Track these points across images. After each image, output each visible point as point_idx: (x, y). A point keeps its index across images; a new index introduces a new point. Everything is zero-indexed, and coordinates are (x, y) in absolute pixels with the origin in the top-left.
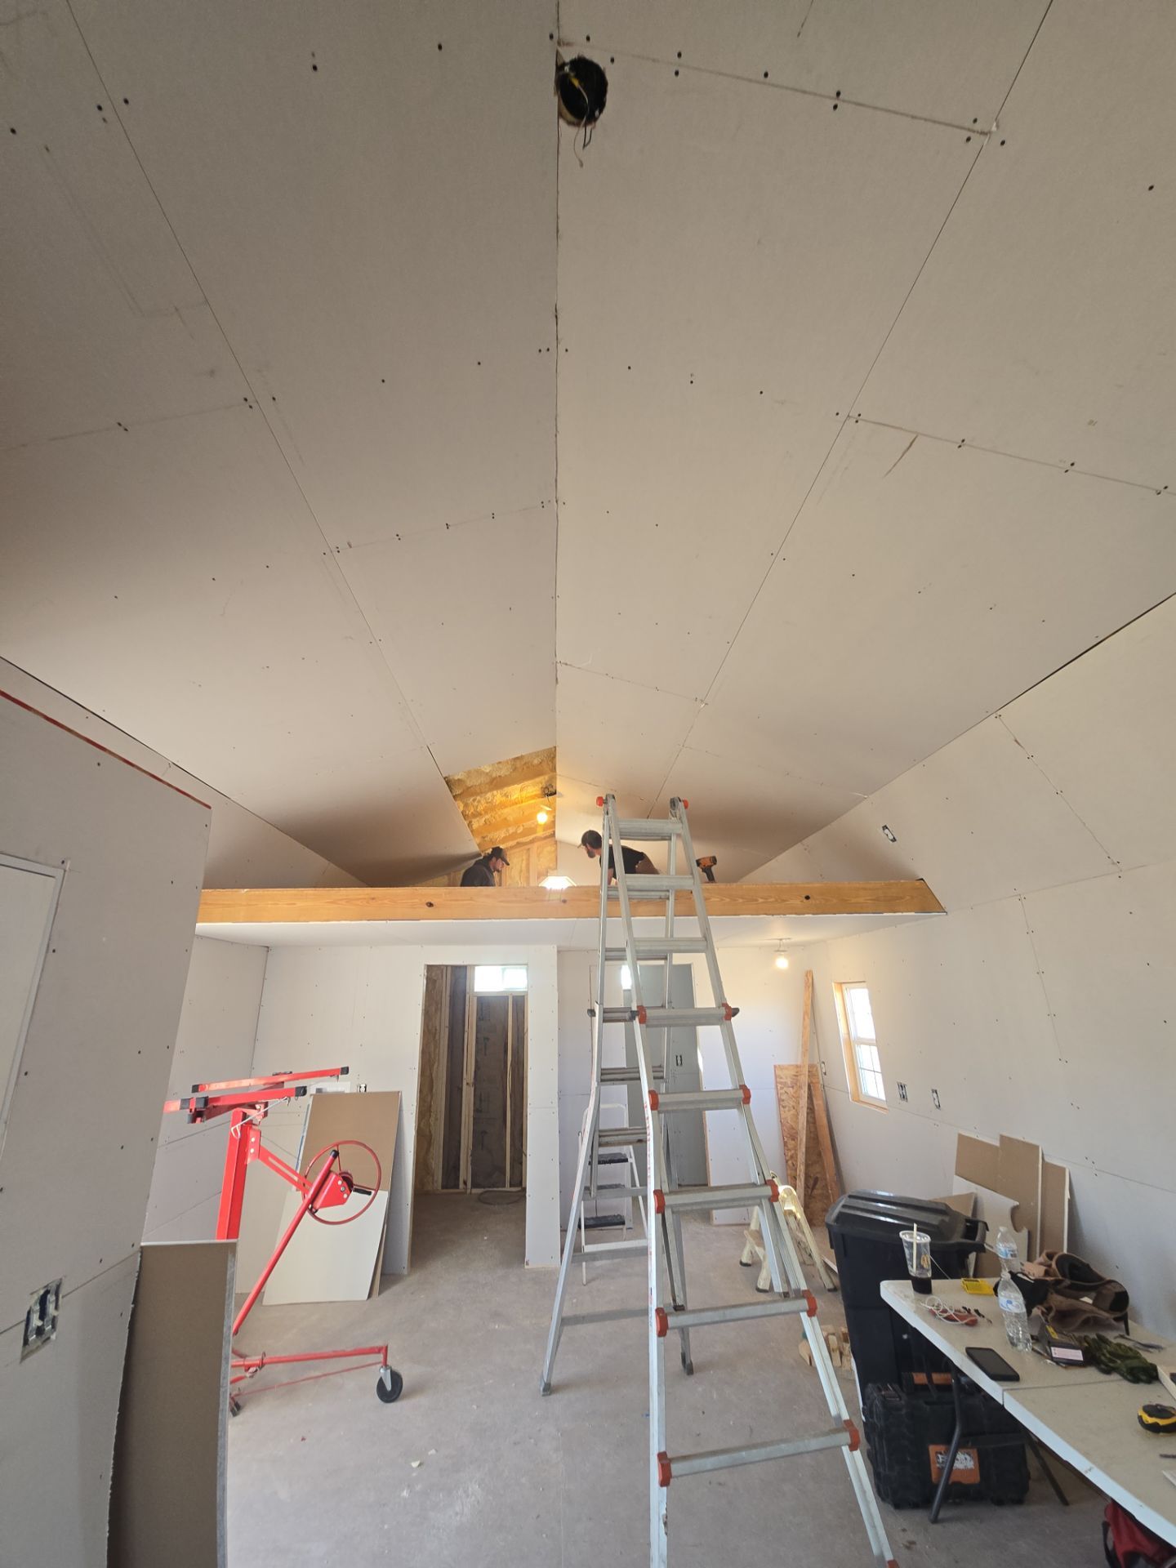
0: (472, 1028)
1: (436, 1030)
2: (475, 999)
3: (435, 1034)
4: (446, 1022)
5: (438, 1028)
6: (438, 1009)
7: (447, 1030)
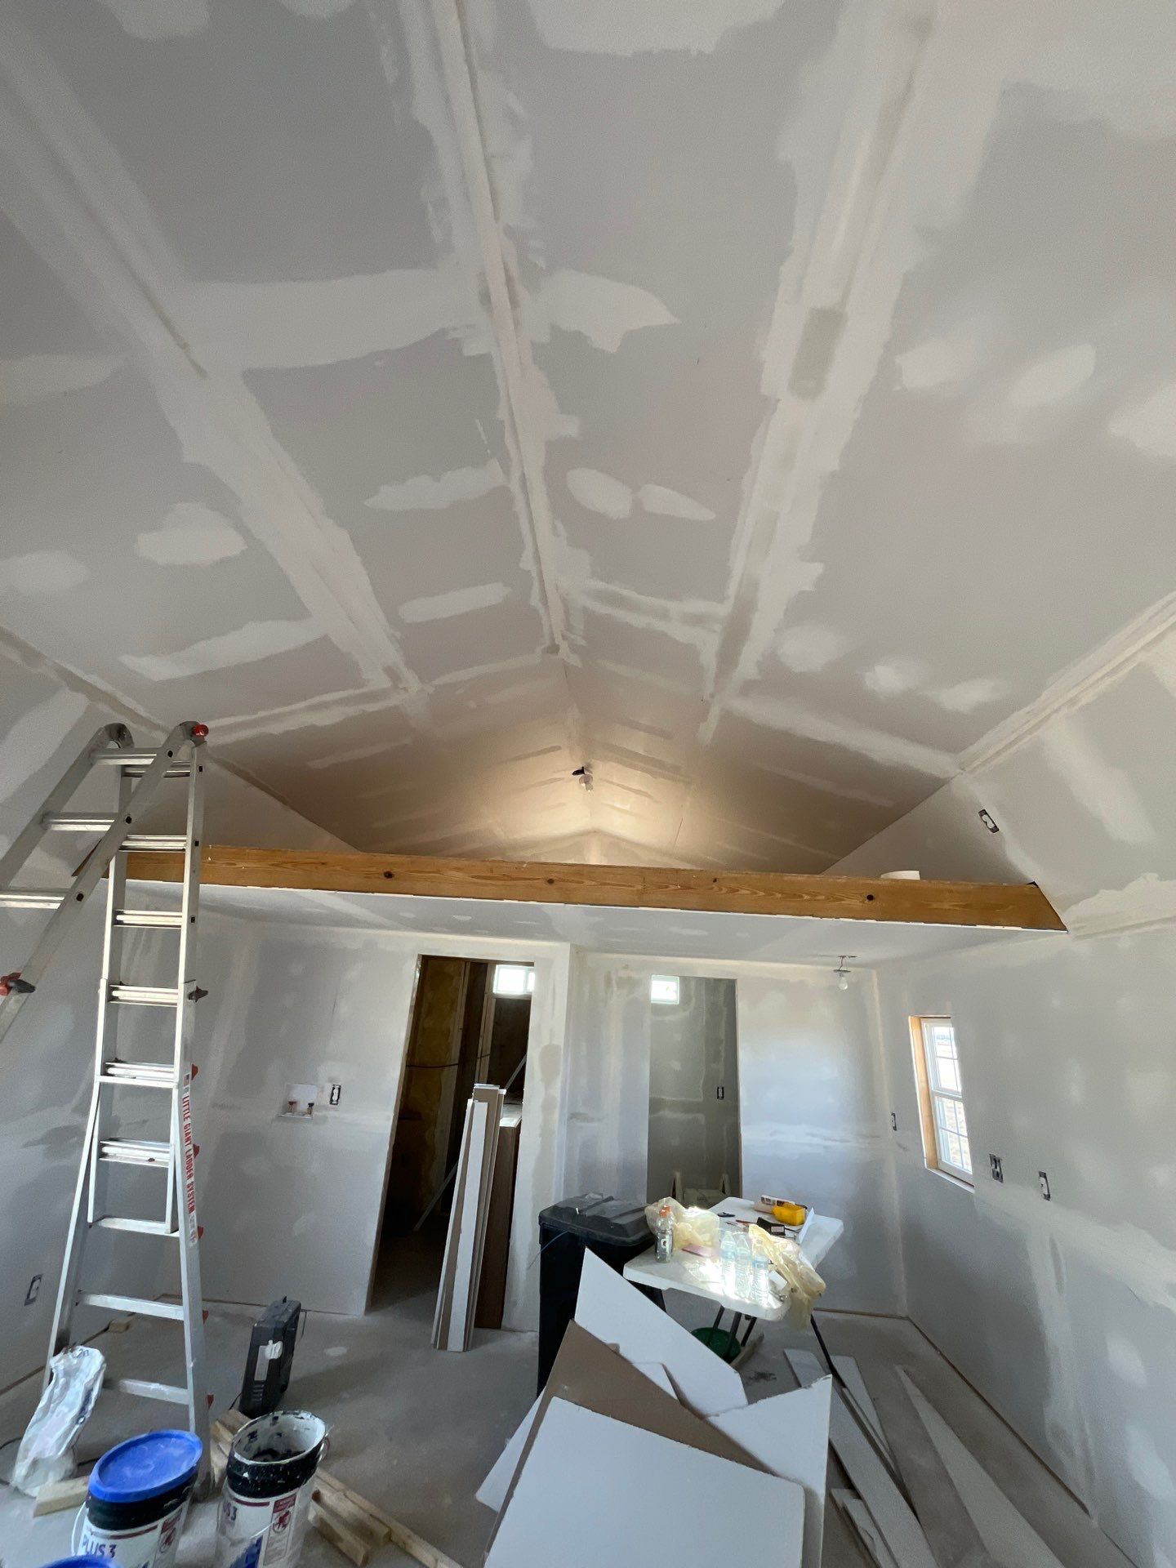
2: (494, 1001)
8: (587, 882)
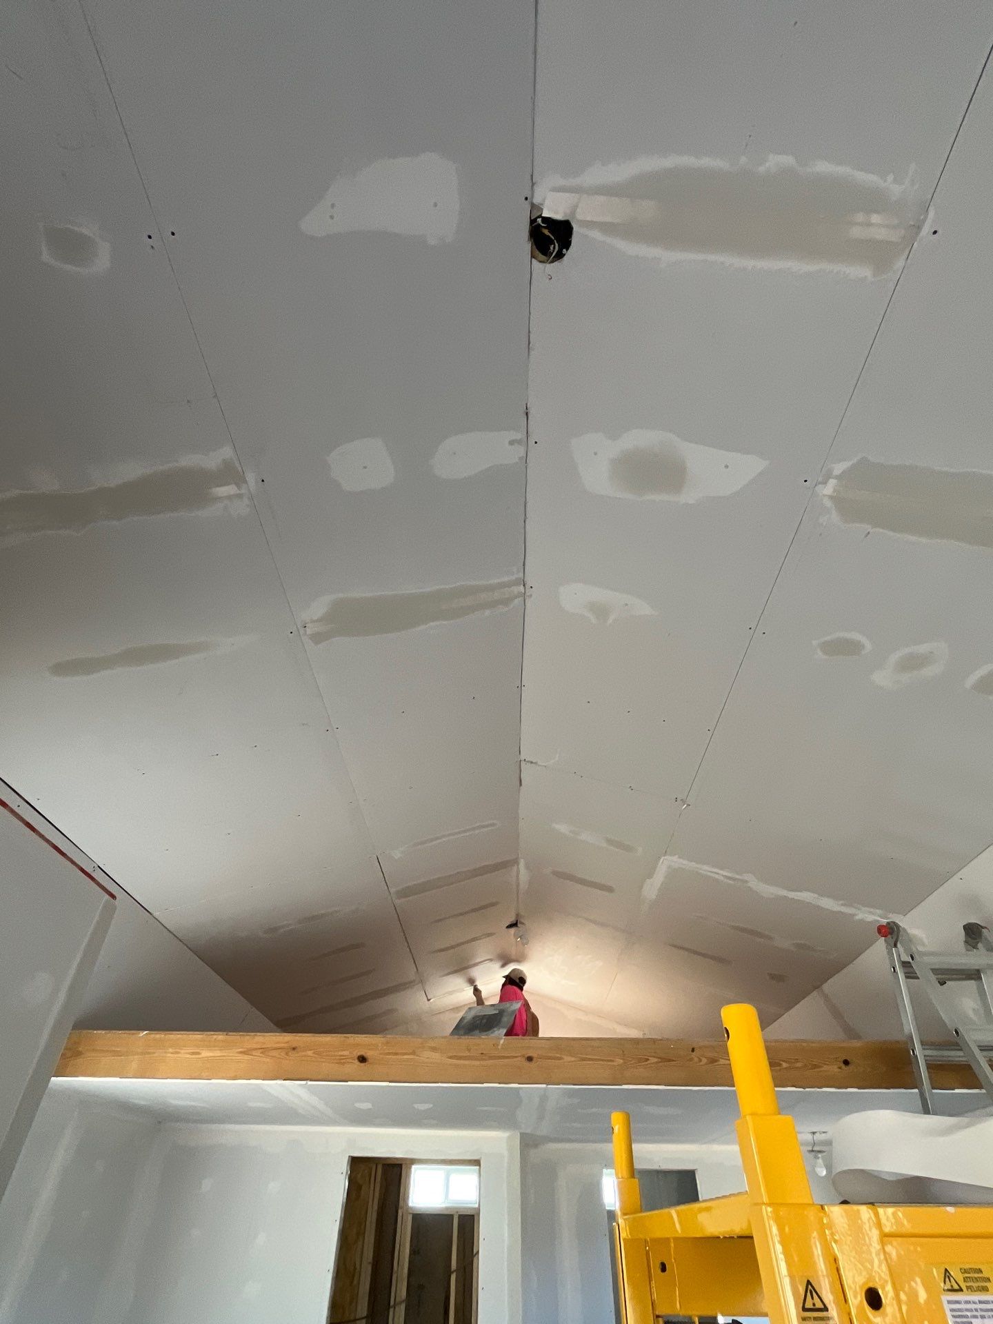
0: (403, 1269)
1: (355, 1269)
2: (410, 1218)
3: (353, 1276)
4: (369, 1254)
5: (358, 1266)
6: (361, 1234)
7: (370, 1268)
8: (567, 1058)
